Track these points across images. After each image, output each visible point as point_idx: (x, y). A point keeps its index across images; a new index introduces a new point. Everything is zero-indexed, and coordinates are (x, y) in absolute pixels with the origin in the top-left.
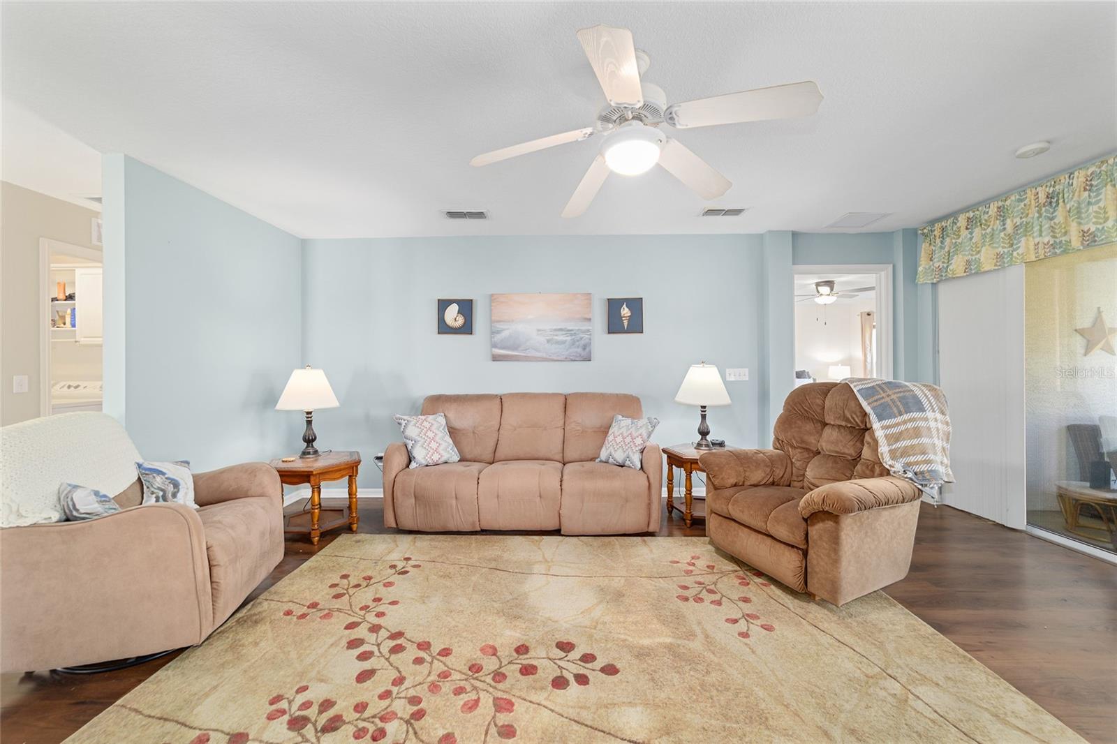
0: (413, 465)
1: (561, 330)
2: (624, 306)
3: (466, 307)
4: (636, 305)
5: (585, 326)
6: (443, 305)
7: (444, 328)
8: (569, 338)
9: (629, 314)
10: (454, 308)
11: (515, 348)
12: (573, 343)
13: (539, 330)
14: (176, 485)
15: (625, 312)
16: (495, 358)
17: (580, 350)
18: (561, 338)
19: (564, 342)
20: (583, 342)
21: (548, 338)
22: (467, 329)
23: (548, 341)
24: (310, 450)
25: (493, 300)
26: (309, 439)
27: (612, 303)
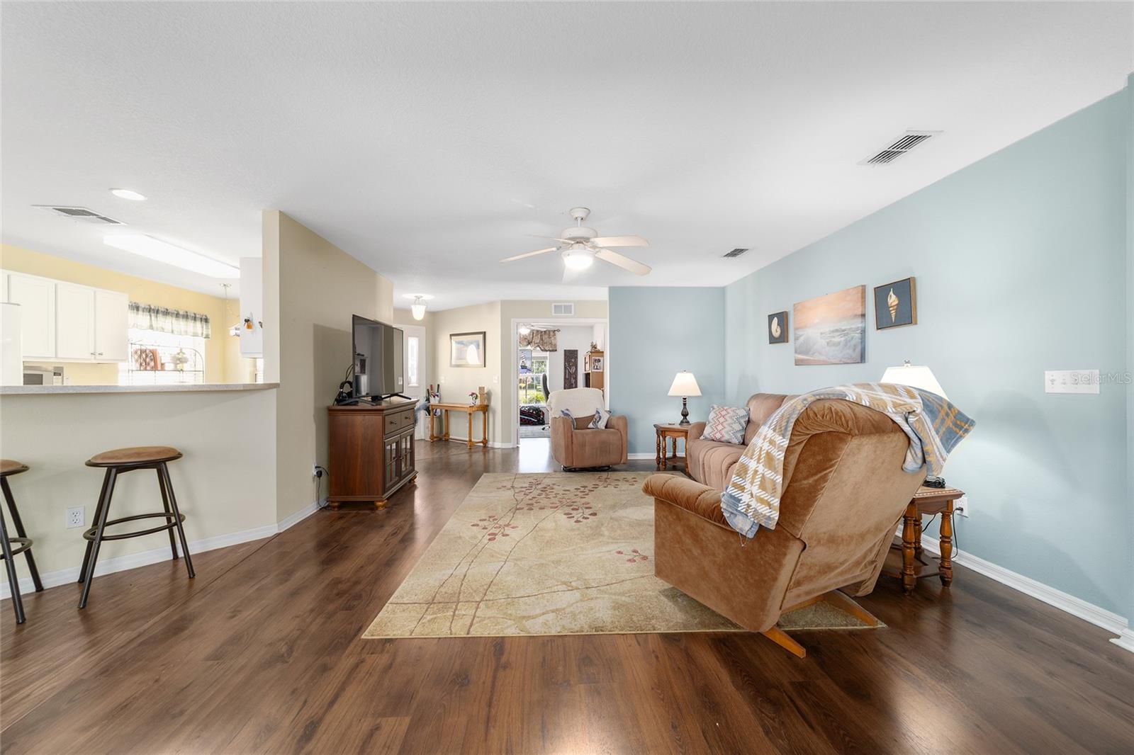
0: (702, 438)
1: (837, 331)
2: (891, 293)
3: (783, 318)
4: (905, 288)
5: (858, 324)
6: (771, 317)
7: (773, 340)
8: (843, 339)
9: (896, 302)
10: (775, 320)
11: (806, 353)
12: (846, 342)
13: (822, 334)
15: (893, 300)
16: (798, 363)
17: (850, 351)
18: (837, 339)
19: (839, 343)
20: (853, 342)
21: (828, 340)
22: (783, 338)
24: (685, 420)
25: (795, 309)
26: (685, 415)
27: (881, 292)
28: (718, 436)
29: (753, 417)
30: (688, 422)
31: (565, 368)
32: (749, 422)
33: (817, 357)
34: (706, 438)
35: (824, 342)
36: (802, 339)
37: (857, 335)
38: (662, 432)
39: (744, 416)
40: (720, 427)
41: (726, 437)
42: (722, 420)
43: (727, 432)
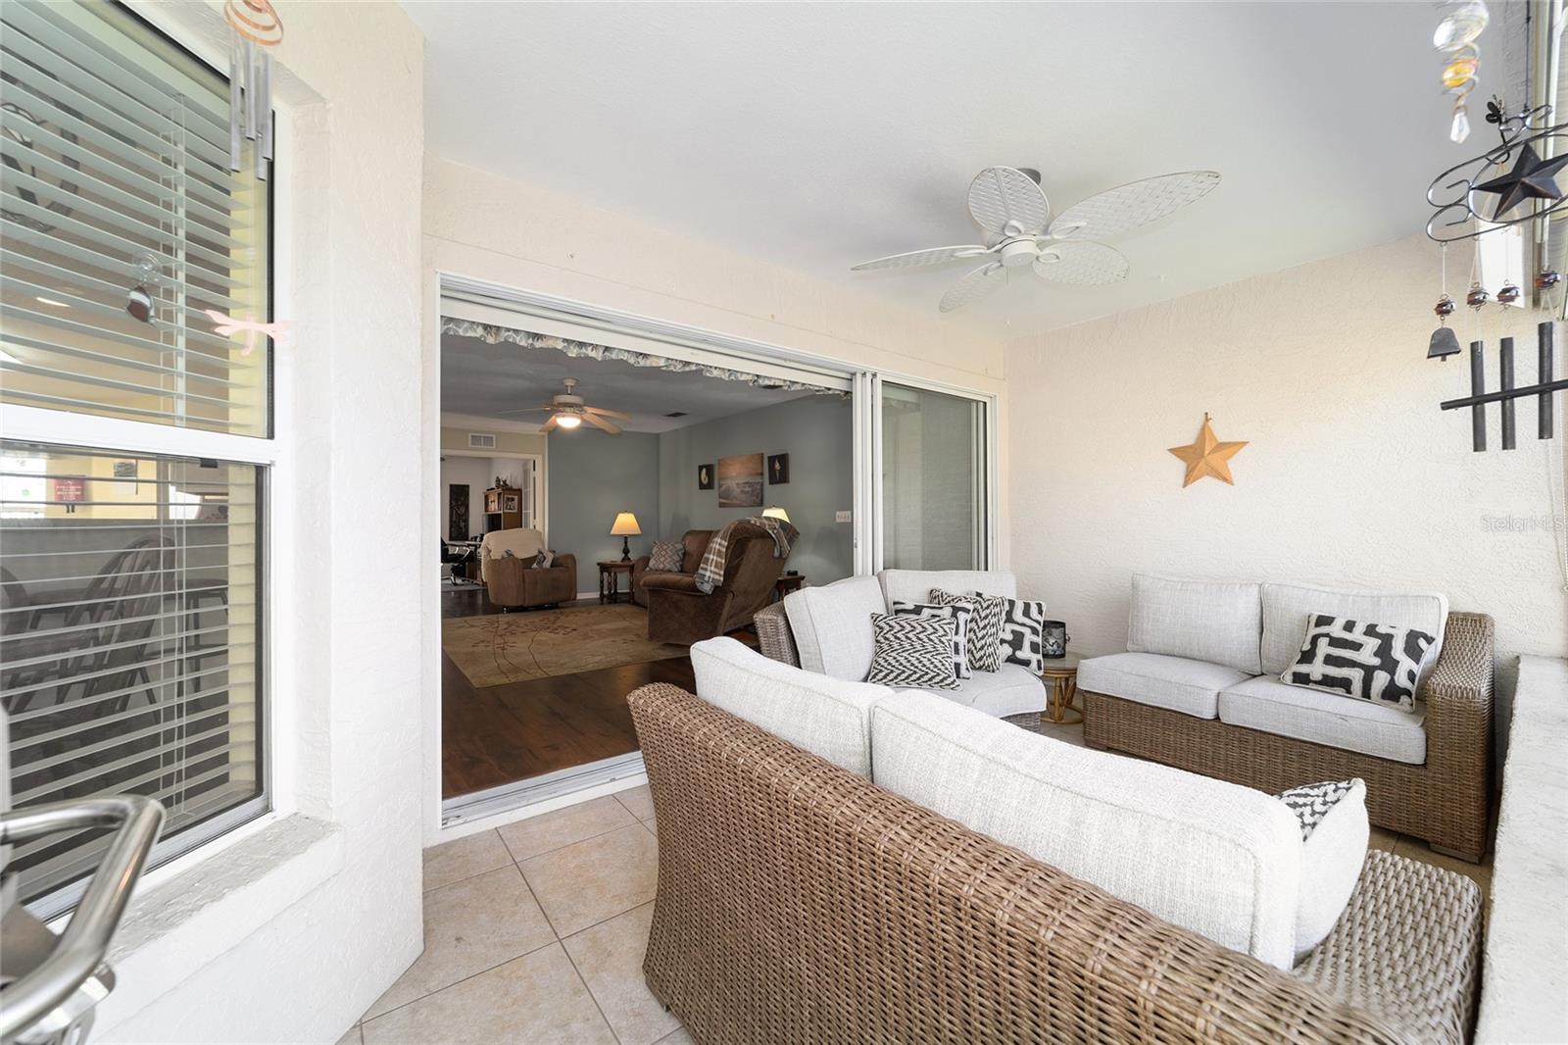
0: (646, 569)
1: (746, 483)
3: (710, 469)
4: (783, 459)
5: (759, 480)
6: (701, 468)
7: (702, 486)
8: (750, 489)
10: (704, 471)
11: (726, 497)
12: (753, 491)
13: (737, 484)
14: (545, 558)
16: (722, 505)
17: (755, 498)
18: (747, 489)
19: (748, 492)
20: (758, 491)
21: (741, 489)
22: (709, 486)
23: (742, 491)
24: (626, 558)
25: (719, 464)
26: (626, 551)
27: (772, 460)
28: (661, 566)
29: (688, 549)
30: (629, 559)
31: (451, 508)
32: (684, 554)
33: (735, 501)
34: (651, 569)
35: (738, 490)
36: (724, 487)
37: (759, 487)
38: (604, 568)
39: (681, 550)
40: (662, 559)
41: (668, 567)
42: (663, 553)
43: (669, 563)
